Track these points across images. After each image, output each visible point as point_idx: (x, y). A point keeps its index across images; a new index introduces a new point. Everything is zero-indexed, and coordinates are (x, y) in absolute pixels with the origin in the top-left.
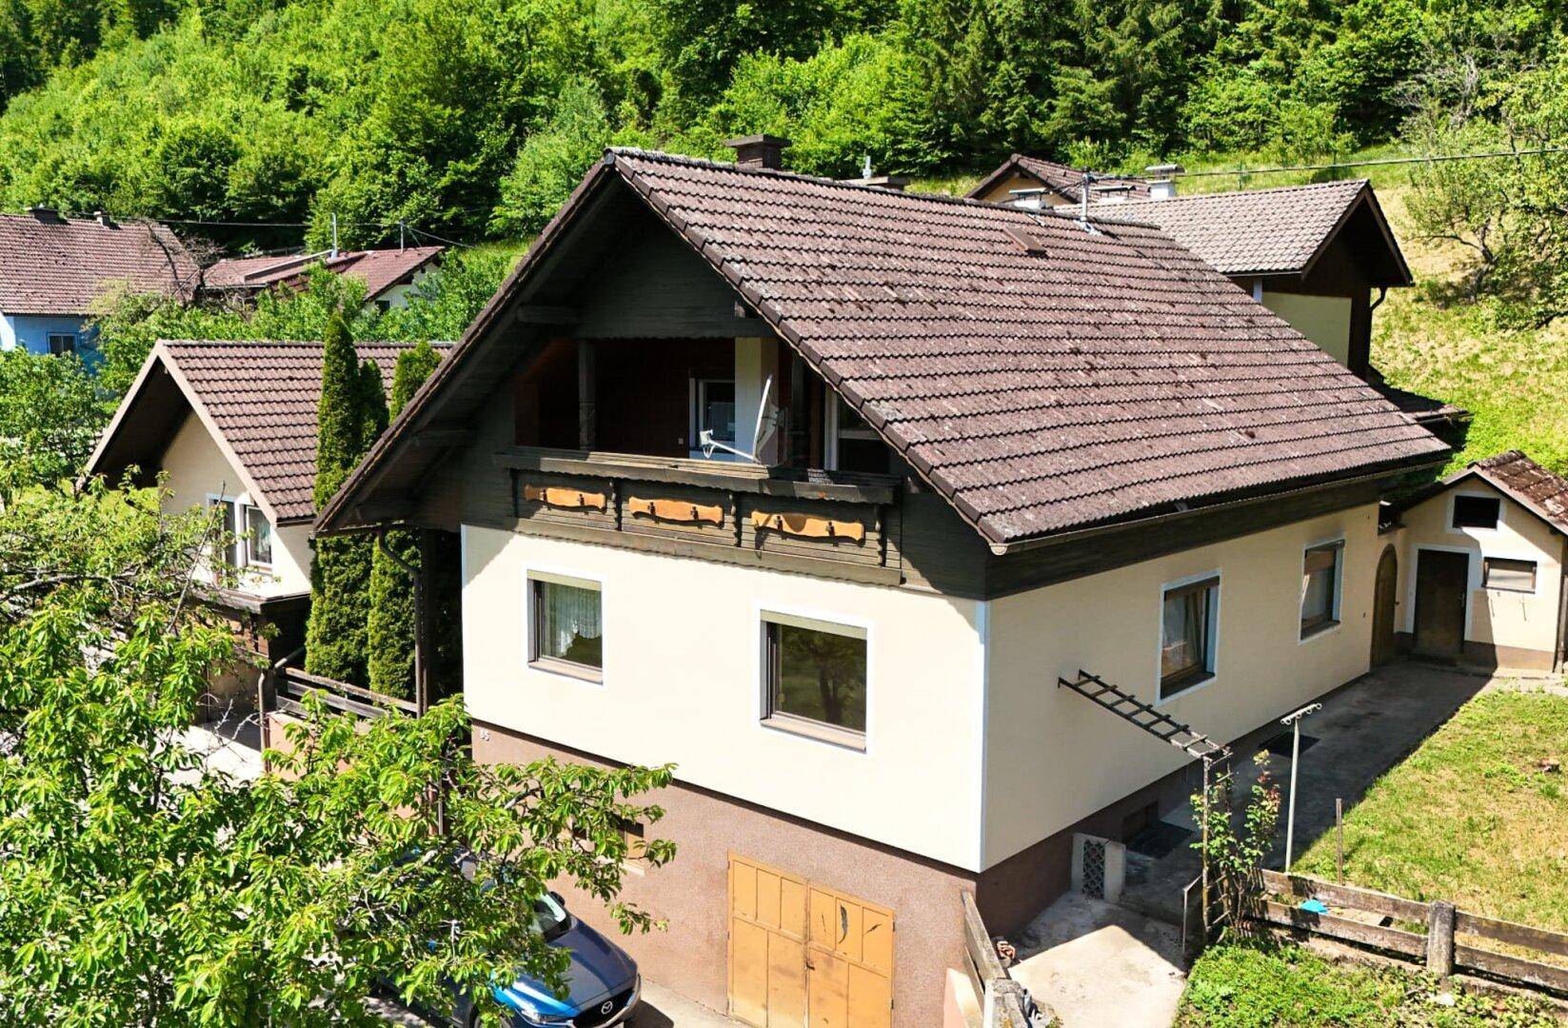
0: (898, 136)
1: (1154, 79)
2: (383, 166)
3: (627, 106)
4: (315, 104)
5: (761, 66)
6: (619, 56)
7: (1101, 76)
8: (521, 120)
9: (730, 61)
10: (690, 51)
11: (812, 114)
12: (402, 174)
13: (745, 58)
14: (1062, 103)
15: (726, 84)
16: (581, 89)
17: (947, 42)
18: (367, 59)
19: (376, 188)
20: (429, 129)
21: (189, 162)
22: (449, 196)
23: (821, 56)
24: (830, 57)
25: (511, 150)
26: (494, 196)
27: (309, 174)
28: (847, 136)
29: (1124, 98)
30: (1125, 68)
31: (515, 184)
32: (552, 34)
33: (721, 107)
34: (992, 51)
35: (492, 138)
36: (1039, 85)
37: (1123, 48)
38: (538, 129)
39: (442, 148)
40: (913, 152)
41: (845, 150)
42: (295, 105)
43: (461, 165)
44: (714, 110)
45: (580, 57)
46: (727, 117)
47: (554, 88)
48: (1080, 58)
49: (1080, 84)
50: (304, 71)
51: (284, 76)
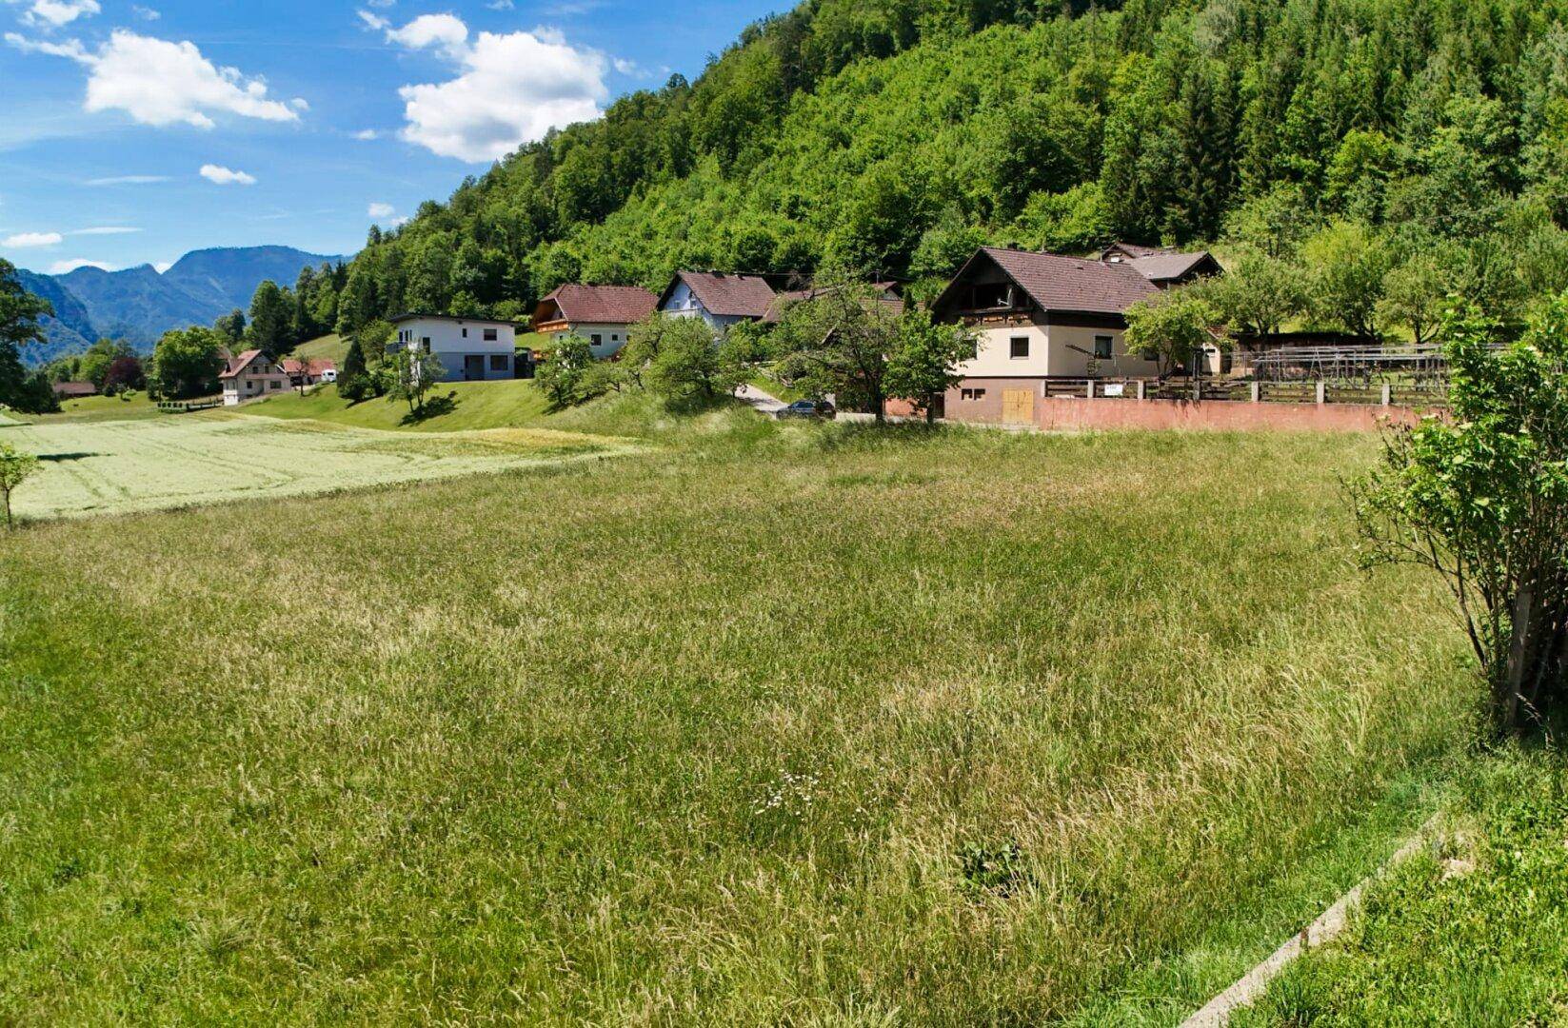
0: (1100, 231)
1: (1204, 210)
2: (854, 248)
3: (975, 215)
4: (803, 215)
5: (1040, 197)
6: (970, 188)
7: (1184, 207)
8: (922, 224)
9: (1026, 194)
10: (1008, 189)
11: (1066, 222)
12: (863, 251)
13: (1033, 194)
14: (1168, 218)
15: (1024, 205)
16: (952, 208)
17: (1121, 191)
18: (830, 189)
19: (851, 258)
20: (876, 229)
21: (752, 248)
22: (886, 261)
23: (1070, 192)
24: (1074, 193)
25: (917, 239)
26: (909, 261)
27: (812, 252)
28: (1078, 232)
29: (1192, 216)
30: (1193, 205)
31: (920, 253)
32: (936, 179)
33: (1021, 217)
34: (1140, 196)
35: (908, 233)
36: (1160, 213)
37: (1192, 196)
38: (930, 227)
39: (882, 238)
40: (1107, 238)
41: (1077, 237)
42: (792, 216)
43: (894, 246)
44: (1018, 218)
45: (951, 190)
46: (1024, 222)
47: (938, 207)
48: (1175, 200)
49: (1175, 212)
50: (797, 198)
51: (785, 201)
